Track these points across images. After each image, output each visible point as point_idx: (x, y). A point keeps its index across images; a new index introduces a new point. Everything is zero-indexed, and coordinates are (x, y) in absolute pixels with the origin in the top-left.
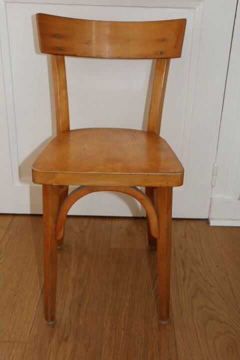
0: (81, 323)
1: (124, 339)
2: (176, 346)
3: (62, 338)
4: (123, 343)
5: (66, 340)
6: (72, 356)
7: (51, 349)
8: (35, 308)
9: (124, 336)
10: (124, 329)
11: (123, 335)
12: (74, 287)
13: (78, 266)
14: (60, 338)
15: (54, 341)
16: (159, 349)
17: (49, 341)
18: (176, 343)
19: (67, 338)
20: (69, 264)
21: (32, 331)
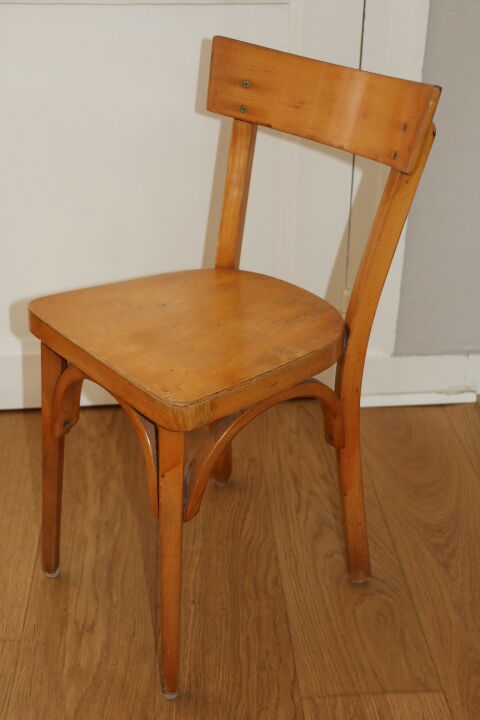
0: (115, 598)
1: (194, 619)
2: (287, 622)
3: (83, 628)
4: (193, 625)
5: (92, 629)
6: (105, 654)
7: (65, 646)
8: (29, 581)
9: (195, 614)
10: (194, 602)
11: (192, 611)
12: (98, 537)
13: (102, 498)
14: (80, 628)
15: (70, 632)
16: (259, 630)
17: (61, 634)
18: (287, 618)
19: (93, 625)
20: (83, 496)
21: (27, 620)
